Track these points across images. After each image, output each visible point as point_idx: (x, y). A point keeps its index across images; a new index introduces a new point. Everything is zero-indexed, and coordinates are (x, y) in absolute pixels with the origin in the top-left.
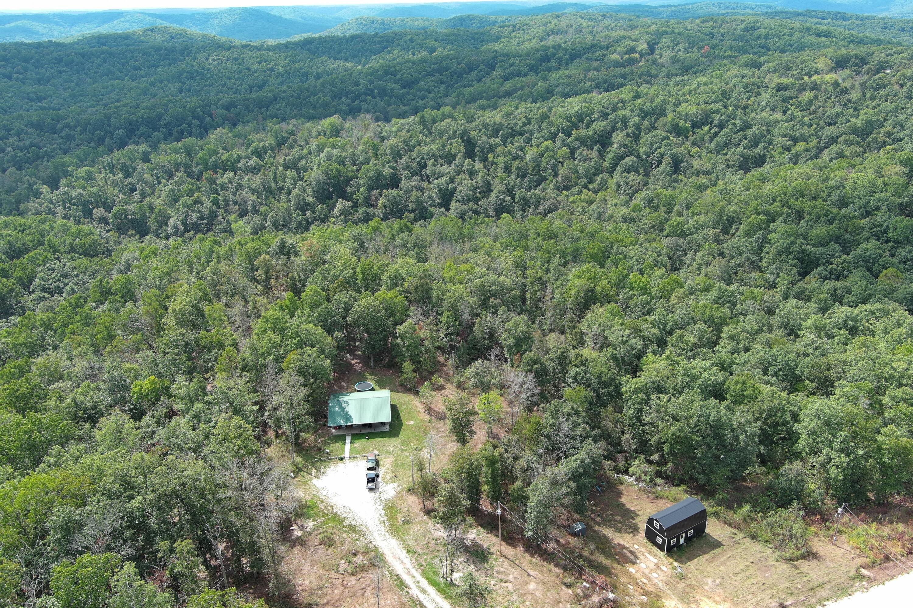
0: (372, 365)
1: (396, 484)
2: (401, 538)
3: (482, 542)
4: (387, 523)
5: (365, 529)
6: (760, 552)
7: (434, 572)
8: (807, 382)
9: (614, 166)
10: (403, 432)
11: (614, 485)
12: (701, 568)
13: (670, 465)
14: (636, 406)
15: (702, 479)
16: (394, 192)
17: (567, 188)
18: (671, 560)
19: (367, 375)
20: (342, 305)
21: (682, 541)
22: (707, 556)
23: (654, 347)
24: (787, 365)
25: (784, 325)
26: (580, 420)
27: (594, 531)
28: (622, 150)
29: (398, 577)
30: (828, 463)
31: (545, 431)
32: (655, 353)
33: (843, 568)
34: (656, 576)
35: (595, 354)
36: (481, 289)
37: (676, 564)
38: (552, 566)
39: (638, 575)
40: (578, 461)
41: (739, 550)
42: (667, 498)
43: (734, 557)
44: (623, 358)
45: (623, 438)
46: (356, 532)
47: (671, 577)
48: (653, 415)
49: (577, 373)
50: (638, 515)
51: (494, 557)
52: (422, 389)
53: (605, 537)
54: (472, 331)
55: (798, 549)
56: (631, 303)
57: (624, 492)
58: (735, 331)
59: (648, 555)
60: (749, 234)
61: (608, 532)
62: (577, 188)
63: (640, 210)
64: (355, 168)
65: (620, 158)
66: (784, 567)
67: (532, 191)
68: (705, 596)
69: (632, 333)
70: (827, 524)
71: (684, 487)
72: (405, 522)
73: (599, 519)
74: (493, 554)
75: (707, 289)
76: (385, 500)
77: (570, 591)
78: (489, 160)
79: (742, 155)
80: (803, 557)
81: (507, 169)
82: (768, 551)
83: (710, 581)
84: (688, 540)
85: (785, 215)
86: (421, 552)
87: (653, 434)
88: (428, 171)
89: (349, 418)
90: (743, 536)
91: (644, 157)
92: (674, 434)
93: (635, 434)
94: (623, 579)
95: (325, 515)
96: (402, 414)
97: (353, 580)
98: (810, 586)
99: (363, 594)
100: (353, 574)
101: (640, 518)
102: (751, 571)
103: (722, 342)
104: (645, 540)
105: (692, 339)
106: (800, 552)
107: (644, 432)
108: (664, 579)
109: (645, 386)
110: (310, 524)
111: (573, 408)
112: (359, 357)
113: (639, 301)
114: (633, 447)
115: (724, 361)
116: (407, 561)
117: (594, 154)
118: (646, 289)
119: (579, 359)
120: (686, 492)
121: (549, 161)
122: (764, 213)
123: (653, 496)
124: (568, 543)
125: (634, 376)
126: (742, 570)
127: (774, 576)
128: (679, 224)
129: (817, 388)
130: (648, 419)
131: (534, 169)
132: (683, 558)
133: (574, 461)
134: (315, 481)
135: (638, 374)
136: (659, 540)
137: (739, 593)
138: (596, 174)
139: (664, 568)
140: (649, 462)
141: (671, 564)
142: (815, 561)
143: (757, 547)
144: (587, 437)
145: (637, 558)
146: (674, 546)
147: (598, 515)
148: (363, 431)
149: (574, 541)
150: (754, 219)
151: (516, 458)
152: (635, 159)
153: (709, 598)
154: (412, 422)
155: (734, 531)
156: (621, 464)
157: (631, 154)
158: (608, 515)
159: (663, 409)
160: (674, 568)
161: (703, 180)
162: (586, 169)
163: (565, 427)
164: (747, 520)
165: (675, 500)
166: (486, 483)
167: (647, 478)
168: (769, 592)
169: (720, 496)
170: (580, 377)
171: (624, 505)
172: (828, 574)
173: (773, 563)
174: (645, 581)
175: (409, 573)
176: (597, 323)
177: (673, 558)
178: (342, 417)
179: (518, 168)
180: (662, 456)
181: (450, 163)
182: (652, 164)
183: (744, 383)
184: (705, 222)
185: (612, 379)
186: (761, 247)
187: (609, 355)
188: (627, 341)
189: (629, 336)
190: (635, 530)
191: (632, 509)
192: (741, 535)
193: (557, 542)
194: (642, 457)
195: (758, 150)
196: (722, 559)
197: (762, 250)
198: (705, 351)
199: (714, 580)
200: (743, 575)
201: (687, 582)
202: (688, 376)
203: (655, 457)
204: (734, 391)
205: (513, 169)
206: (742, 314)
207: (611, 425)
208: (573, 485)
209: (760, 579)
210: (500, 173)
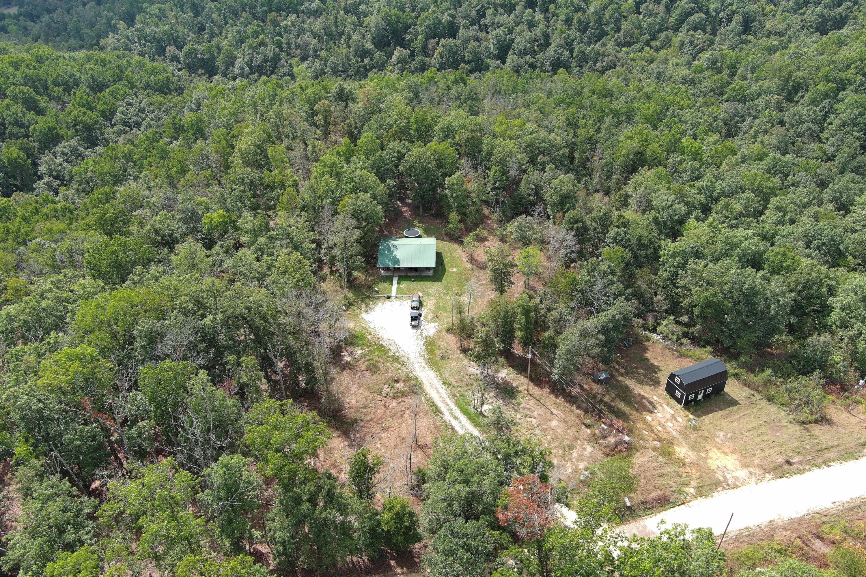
0: (421, 213)
1: (436, 324)
2: (439, 371)
3: (511, 381)
4: (427, 357)
5: (406, 360)
6: (775, 414)
7: (466, 403)
8: (850, 258)
9: (681, 22)
10: (446, 278)
11: (641, 341)
12: (715, 422)
13: (698, 327)
14: (672, 269)
15: (728, 342)
16: (451, 41)
17: (628, 44)
18: (688, 413)
19: (416, 222)
20: (396, 154)
21: (700, 397)
22: (722, 413)
23: (698, 213)
24: (832, 239)
25: (835, 200)
26: (615, 279)
27: (617, 381)
28: (692, 5)
29: (434, 404)
30: (857, 338)
31: (580, 287)
32: (698, 219)
33: (855, 435)
34: (671, 425)
35: (637, 217)
36: (531, 145)
37: (691, 416)
38: (574, 408)
39: (654, 423)
40: (610, 317)
41: (754, 410)
42: (691, 357)
43: (748, 415)
44: (665, 222)
45: (655, 299)
46: (399, 362)
47: (685, 428)
48: (688, 279)
49: (617, 234)
50: (660, 370)
51: (522, 395)
52: (466, 239)
53: (627, 387)
54: (518, 186)
55: (812, 413)
56: (680, 168)
57: (650, 348)
58: (783, 202)
59: (665, 406)
60: (814, 102)
61: (630, 383)
62: (638, 45)
63: (701, 72)
64: (414, 14)
65: (688, 14)
66: (797, 428)
67: (592, 46)
68: (715, 447)
69: (677, 198)
70: (846, 394)
71: (709, 348)
72: (443, 358)
73: (623, 371)
74: (521, 392)
75: (761, 157)
76: (426, 337)
77: (589, 431)
78: (551, 11)
79: (822, 16)
80: (816, 422)
81: (568, 21)
82: (783, 413)
83: (721, 434)
84: (705, 396)
85: (857, 83)
86: (456, 385)
87: (685, 296)
88: (487, 20)
89: (397, 261)
90: (761, 397)
91: (714, 14)
92: (706, 298)
93: (667, 296)
94: (639, 425)
95: (372, 345)
96: (446, 261)
97: (394, 403)
98: (819, 448)
99: (402, 416)
100: (394, 398)
101: (662, 373)
102: (763, 429)
103: (768, 213)
104: (665, 393)
105: (738, 208)
106: (814, 417)
107: (677, 294)
108: (678, 428)
109: (684, 251)
110: (358, 352)
111: (609, 267)
112: (409, 205)
113: (689, 166)
114: (664, 308)
115: (767, 232)
116: (443, 391)
117: (661, 9)
118: (698, 154)
119: (621, 220)
120: (711, 353)
121: (612, 14)
122: (835, 81)
123: (677, 354)
124: (591, 389)
125: (674, 241)
126: (754, 428)
127: (785, 436)
128: (741, 88)
129: (860, 265)
130: (682, 283)
131: (596, 22)
132: (699, 412)
133: (605, 316)
134: (364, 315)
135: (678, 239)
136: (678, 394)
137: (748, 447)
138: (660, 31)
139: (680, 420)
140: (678, 323)
141: (687, 416)
142: (827, 426)
143: (772, 409)
144: (621, 295)
145: (655, 407)
146: (691, 401)
147: (623, 367)
148: (409, 274)
149: (597, 388)
150: (822, 87)
151: (550, 310)
152: (704, 16)
153: (719, 449)
154: (455, 270)
155: (752, 392)
156: (651, 322)
157: (700, 10)
158: (632, 368)
159: (698, 274)
160: (690, 420)
161: (774, 41)
162: (650, 25)
163: (600, 284)
164: (766, 384)
165: (698, 359)
166: (520, 329)
167: (674, 337)
168: (777, 449)
169: (742, 359)
170: (619, 238)
171: (648, 360)
172: (838, 439)
173: (786, 424)
174: (660, 429)
175: (444, 402)
176: (643, 186)
177: (689, 411)
178: (391, 260)
179: (580, 21)
180: (691, 319)
181: (510, 13)
182: (721, 22)
183: (784, 255)
184: (769, 88)
185: (651, 242)
186: (825, 117)
187: (651, 219)
188: (671, 205)
189: (674, 201)
190: (656, 383)
191: (656, 364)
192: (758, 397)
193: (581, 387)
194: (672, 318)
195: (840, 10)
196: (736, 417)
197: (825, 120)
198: (749, 220)
199: (726, 434)
200: (755, 433)
201: (700, 433)
202: (729, 243)
203: (685, 319)
204: (773, 262)
205: (574, 22)
206: (793, 185)
207: (645, 286)
208: (602, 337)
209: (770, 437)
210: (560, 25)
